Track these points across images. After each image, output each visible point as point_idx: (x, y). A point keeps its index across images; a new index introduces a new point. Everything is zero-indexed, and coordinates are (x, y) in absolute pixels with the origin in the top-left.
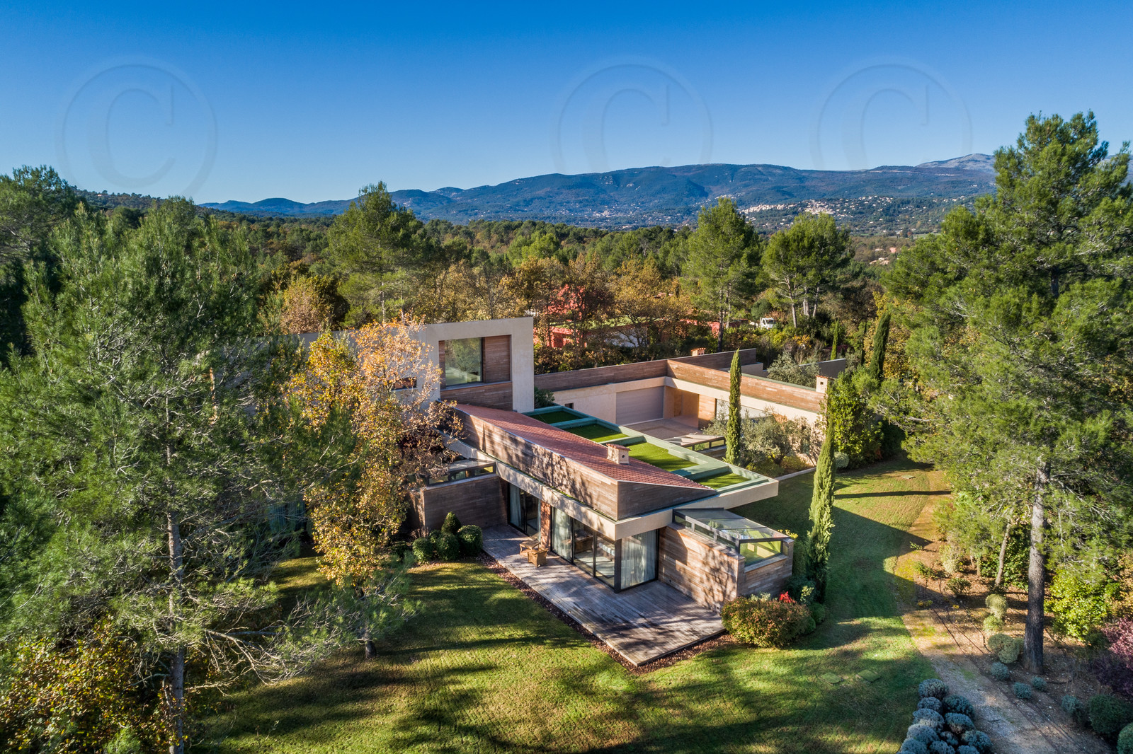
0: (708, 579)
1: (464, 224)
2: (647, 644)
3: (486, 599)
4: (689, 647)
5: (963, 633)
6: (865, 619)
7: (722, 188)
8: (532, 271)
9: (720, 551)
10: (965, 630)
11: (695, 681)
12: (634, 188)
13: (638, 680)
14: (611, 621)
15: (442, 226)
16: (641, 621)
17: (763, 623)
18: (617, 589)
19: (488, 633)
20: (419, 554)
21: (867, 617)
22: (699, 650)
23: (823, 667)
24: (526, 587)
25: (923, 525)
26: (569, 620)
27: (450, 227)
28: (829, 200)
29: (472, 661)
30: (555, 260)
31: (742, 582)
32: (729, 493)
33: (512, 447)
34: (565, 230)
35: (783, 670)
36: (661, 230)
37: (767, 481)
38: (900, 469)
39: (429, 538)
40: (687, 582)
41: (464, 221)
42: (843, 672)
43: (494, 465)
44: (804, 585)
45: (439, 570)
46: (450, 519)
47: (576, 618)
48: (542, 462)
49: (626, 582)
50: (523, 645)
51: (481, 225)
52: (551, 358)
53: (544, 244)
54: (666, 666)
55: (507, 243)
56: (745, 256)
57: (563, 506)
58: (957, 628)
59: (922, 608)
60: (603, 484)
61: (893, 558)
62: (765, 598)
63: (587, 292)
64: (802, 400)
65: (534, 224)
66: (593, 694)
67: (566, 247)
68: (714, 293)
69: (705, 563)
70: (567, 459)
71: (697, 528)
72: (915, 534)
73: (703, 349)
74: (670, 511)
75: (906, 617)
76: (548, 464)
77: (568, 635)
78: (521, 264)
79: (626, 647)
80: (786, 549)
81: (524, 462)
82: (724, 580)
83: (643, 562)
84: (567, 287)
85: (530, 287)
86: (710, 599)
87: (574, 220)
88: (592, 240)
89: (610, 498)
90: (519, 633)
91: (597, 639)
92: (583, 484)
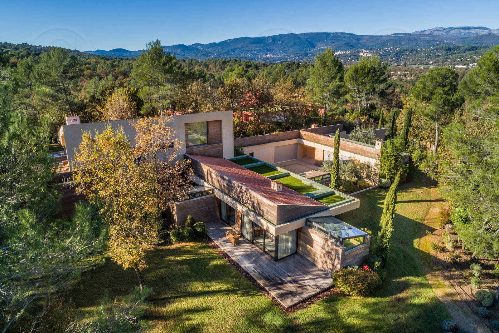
0: (324, 257)
1: (204, 61)
2: (292, 294)
3: (207, 265)
4: (315, 296)
5: (460, 286)
6: (407, 278)
7: (322, 43)
8: (233, 85)
9: (332, 243)
10: (460, 284)
11: (319, 318)
12: (281, 43)
13: (288, 317)
14: (273, 279)
15: (194, 62)
16: (289, 279)
17: (355, 284)
18: (276, 259)
19: (208, 286)
20: (173, 238)
21: (408, 276)
22: (320, 297)
23: (387, 309)
24: (229, 257)
25: (431, 220)
26: (251, 278)
27: (197, 62)
28: (370, 49)
29: (198, 305)
30: (245, 79)
31: (343, 260)
32: (335, 208)
33: (222, 181)
34: (250, 64)
35: (365, 311)
36: (294, 63)
37: (354, 200)
38: (416, 187)
39: (179, 229)
40: (313, 256)
41: (204, 60)
42: (398, 311)
43: (213, 190)
44: (376, 261)
45: (183, 247)
46: (190, 219)
47: (254, 277)
48: (237, 190)
49: (280, 255)
50: (226, 294)
51: (212, 61)
52: (243, 128)
53: (240, 71)
54: (303, 308)
55: (224, 69)
56: (338, 77)
57: (248, 215)
58: (456, 283)
59: (436, 270)
60: (269, 205)
61: (418, 239)
62: (355, 268)
63: (260, 96)
64: (368, 152)
65: (236, 61)
66: (263, 327)
67: (251, 72)
68: (323, 96)
69: (323, 248)
70: (250, 190)
71: (319, 228)
72: (427, 224)
73: (317, 124)
74: (304, 219)
75: (428, 276)
76: (240, 192)
77: (250, 288)
78: (228, 81)
79: (282, 296)
80: (366, 241)
81: (228, 189)
82: (333, 258)
83: (290, 245)
84: (250, 93)
85: (232, 93)
86: (325, 266)
87: (254, 59)
88: (263, 68)
89: (273, 213)
90: (224, 287)
91: (266, 291)
92: (258, 204)
